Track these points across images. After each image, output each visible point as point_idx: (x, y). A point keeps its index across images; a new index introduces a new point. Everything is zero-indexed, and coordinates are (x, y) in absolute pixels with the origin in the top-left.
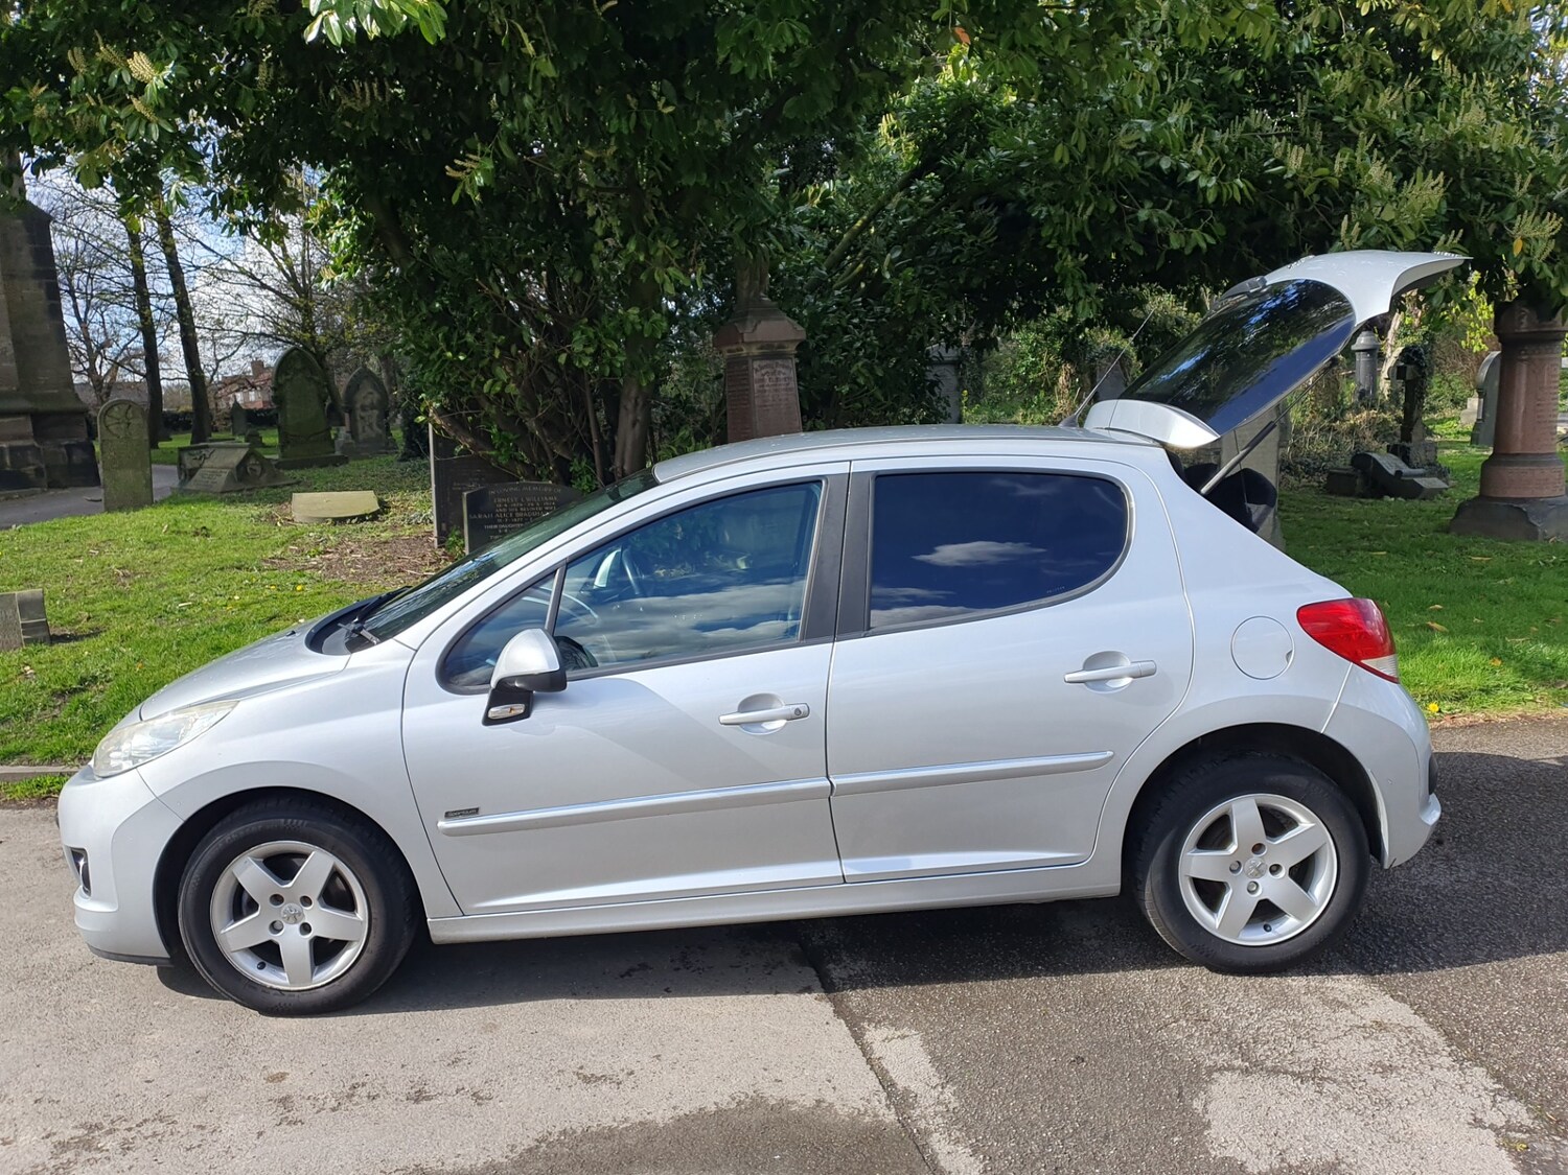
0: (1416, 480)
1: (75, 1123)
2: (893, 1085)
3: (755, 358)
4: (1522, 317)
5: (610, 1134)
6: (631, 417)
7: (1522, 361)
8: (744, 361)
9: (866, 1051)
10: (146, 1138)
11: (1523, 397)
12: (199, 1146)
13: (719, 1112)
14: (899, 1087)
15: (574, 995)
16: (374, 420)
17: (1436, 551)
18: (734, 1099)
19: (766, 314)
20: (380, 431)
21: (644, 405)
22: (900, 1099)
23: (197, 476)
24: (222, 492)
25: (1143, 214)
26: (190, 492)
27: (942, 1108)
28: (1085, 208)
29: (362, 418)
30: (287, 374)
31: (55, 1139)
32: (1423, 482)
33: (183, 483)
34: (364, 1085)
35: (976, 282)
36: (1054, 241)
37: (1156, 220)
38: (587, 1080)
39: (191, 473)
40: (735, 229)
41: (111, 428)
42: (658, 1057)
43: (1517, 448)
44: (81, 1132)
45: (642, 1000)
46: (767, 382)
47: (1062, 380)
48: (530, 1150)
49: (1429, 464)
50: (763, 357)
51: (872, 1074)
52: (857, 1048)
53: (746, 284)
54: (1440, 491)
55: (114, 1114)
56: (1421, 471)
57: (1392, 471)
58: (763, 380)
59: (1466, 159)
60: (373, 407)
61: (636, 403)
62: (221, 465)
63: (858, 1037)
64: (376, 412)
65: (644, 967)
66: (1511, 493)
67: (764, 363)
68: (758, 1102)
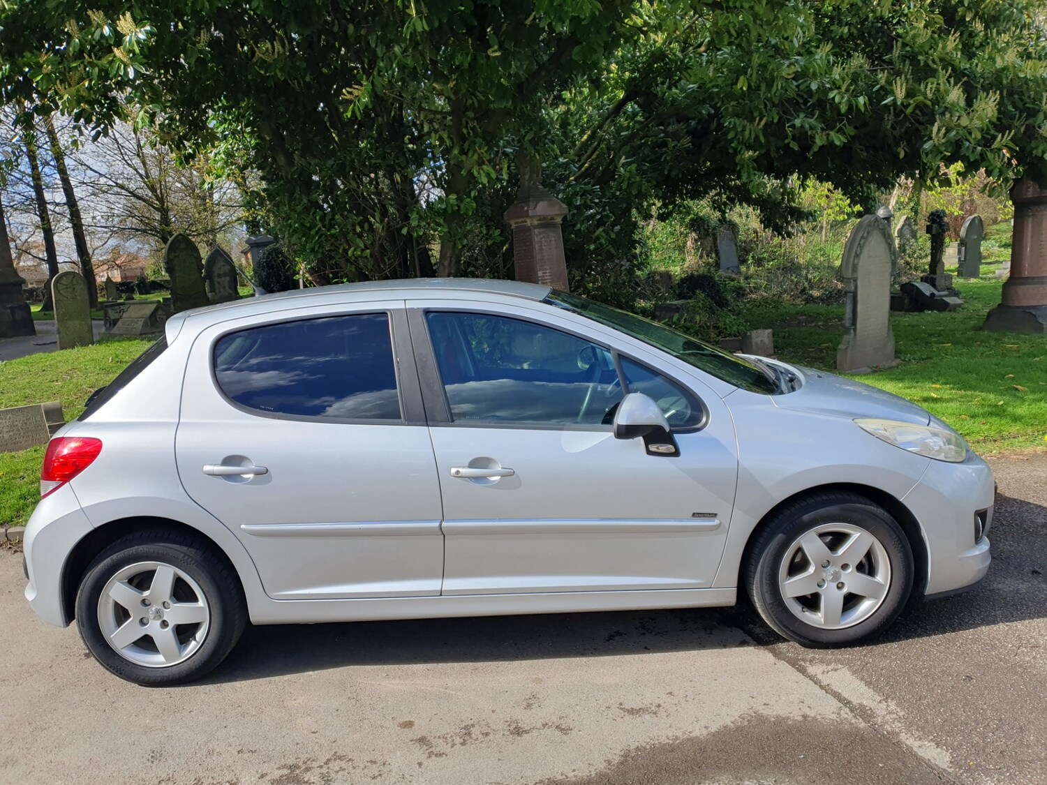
0: (944, 298)
1: (277, 766)
2: (849, 702)
3: (535, 227)
4: (1029, 188)
5: (672, 749)
6: (447, 271)
7: (1029, 216)
8: (528, 229)
9: (813, 679)
10: (337, 772)
11: (1029, 239)
12: (380, 775)
13: (739, 729)
14: (854, 703)
15: (583, 655)
16: (226, 284)
17: (982, 341)
18: (744, 719)
19: (542, 197)
20: (231, 291)
21: (456, 262)
22: (862, 712)
23: (119, 324)
24: (141, 334)
25: (797, 122)
26: (115, 335)
27: (894, 716)
28: (760, 120)
29: (219, 283)
30: (175, 252)
31: (268, 778)
32: (948, 300)
33: (107, 329)
34: (473, 726)
35: (674, 173)
36: (736, 142)
37: (807, 126)
38: (632, 712)
39: (115, 322)
40: (526, 138)
41: (61, 291)
42: (671, 693)
43: (1026, 274)
44: (285, 772)
45: (633, 656)
46: (544, 243)
47: (689, 243)
48: (622, 763)
49: (948, 289)
50: (541, 226)
51: (829, 696)
52: (807, 680)
53: (527, 177)
54: (959, 305)
55: (304, 757)
56: (946, 293)
57: (928, 294)
58: (541, 242)
59: (1008, 83)
60: (225, 275)
61: (451, 262)
62: (137, 316)
63: (803, 671)
64: (228, 278)
65: (619, 633)
66: (1024, 304)
67: (542, 230)
68: (761, 719)
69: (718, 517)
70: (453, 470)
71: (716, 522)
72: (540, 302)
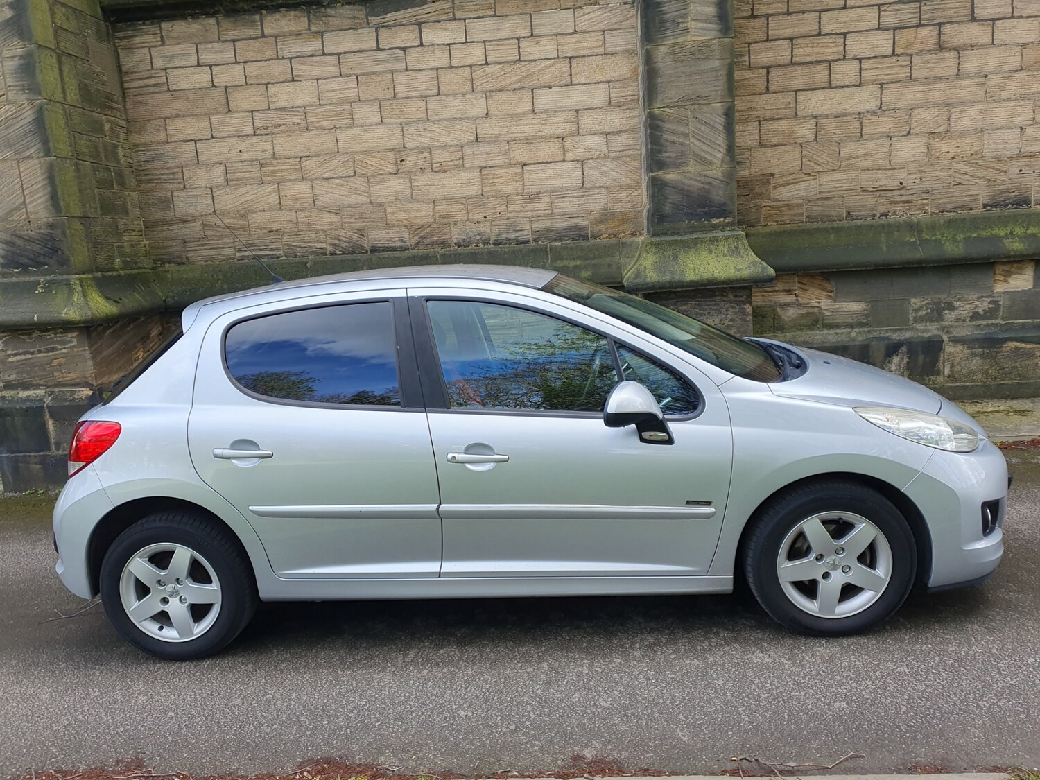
69: (712, 504)
70: (450, 456)
71: (711, 510)
72: (539, 289)
